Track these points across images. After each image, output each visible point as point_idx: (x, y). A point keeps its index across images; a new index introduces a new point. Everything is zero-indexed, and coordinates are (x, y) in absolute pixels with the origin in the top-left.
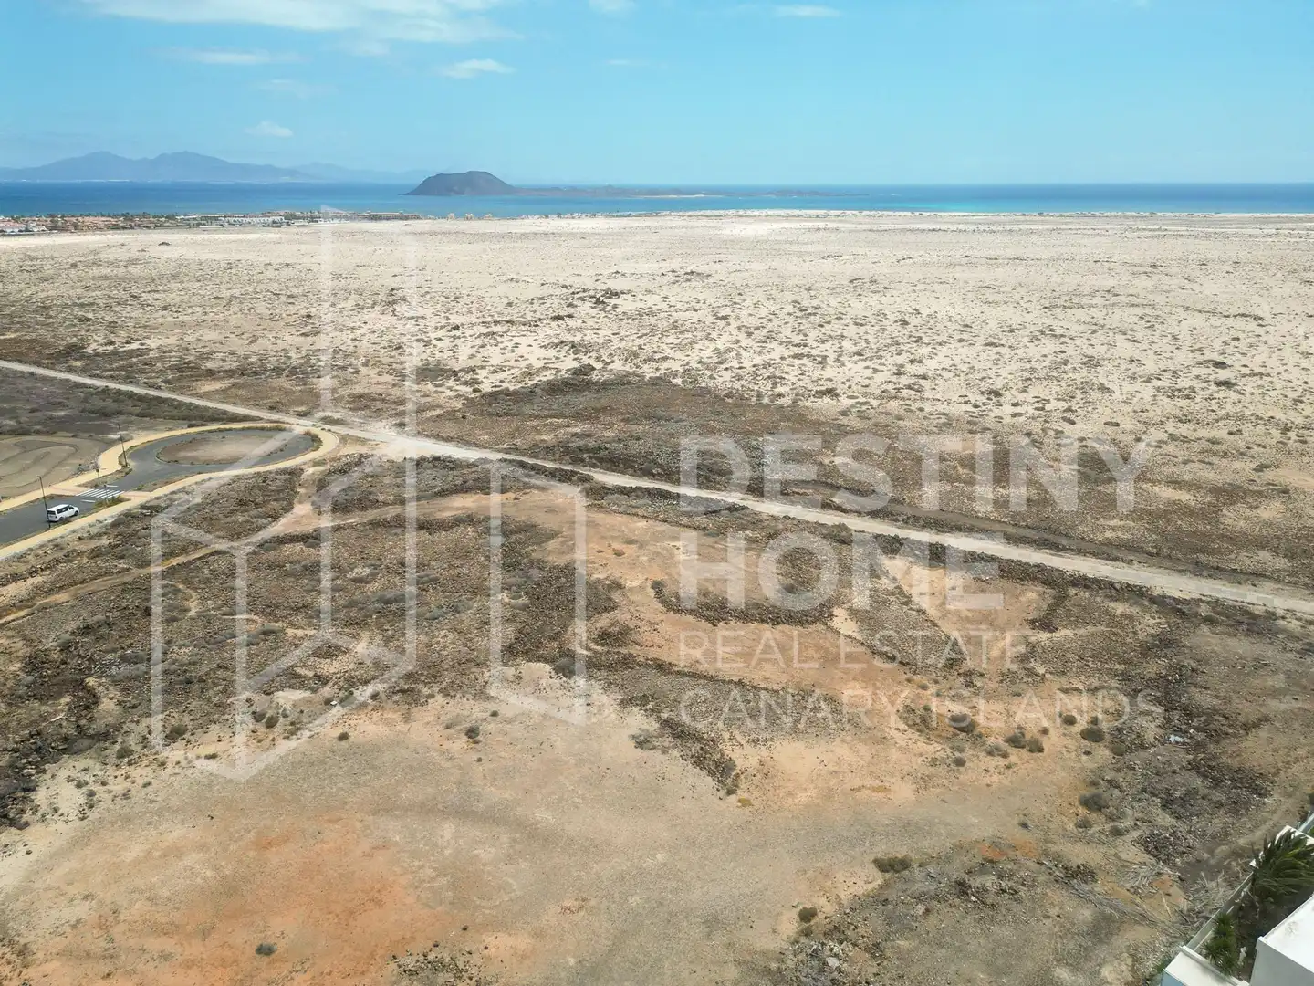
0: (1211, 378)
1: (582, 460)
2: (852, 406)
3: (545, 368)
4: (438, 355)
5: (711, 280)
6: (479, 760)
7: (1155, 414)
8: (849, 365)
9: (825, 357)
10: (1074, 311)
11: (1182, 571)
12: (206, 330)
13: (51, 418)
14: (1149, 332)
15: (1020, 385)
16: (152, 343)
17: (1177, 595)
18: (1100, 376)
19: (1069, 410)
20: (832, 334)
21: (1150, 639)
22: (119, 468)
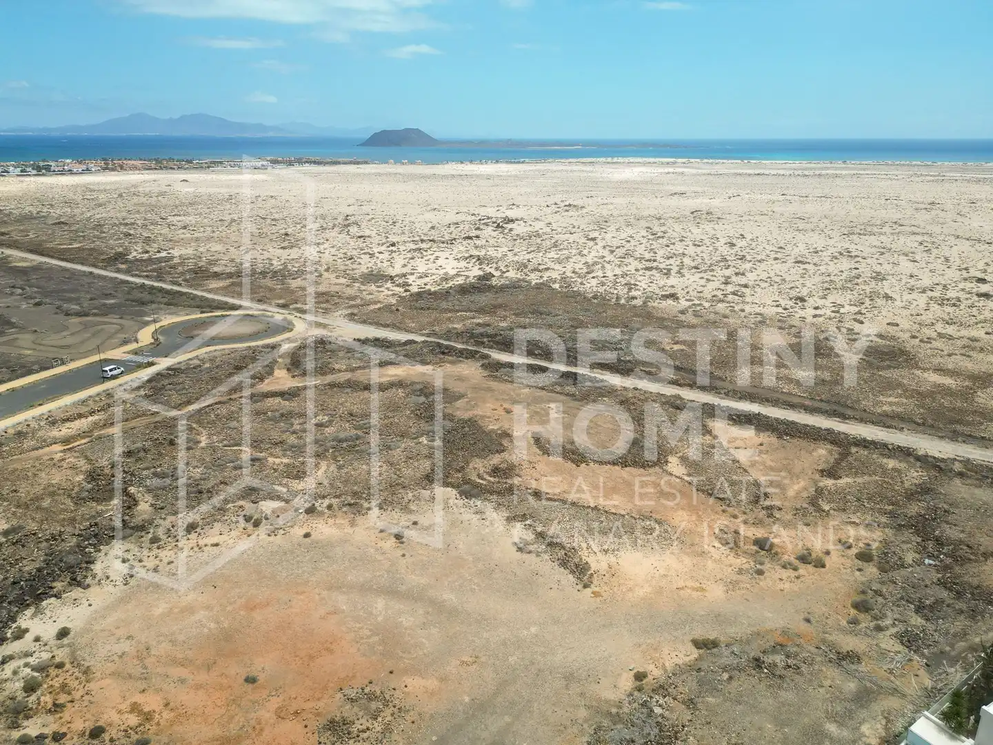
0: (974, 290)
1: (483, 343)
2: (690, 307)
3: (458, 275)
4: (379, 265)
5: (584, 211)
6: (404, 555)
7: (927, 317)
8: (687, 276)
9: (669, 270)
10: (867, 237)
11: (942, 438)
12: (214, 244)
13: (105, 305)
14: (925, 254)
15: (821, 294)
16: (176, 253)
17: (937, 455)
18: (886, 287)
19: (860, 313)
20: (676, 252)
21: (914, 488)
22: (153, 341)
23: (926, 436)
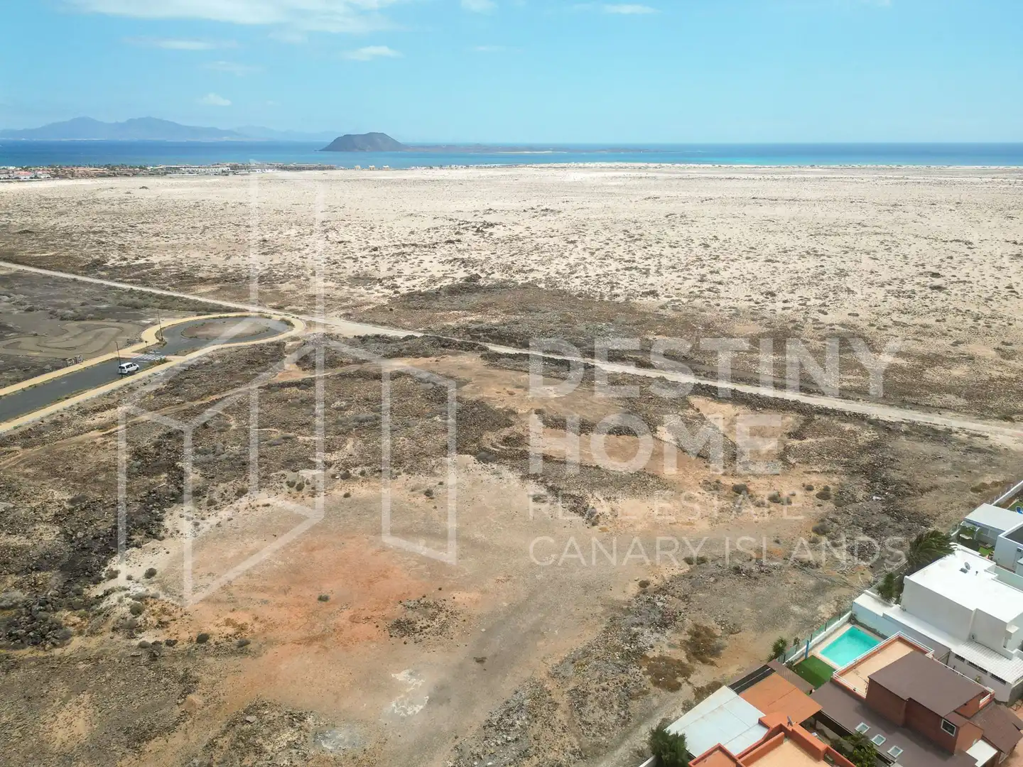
0: (928, 284)
1: (479, 337)
2: (669, 302)
3: (445, 276)
4: (365, 269)
5: (561, 215)
6: (435, 507)
7: (885, 308)
8: (666, 275)
9: (648, 270)
10: (832, 238)
11: (892, 406)
13: (97, 309)
14: (886, 253)
15: (789, 289)
16: (155, 259)
17: (887, 419)
18: (848, 282)
19: (824, 305)
20: (654, 253)
21: (866, 445)
22: (158, 341)
23: (879, 405)
